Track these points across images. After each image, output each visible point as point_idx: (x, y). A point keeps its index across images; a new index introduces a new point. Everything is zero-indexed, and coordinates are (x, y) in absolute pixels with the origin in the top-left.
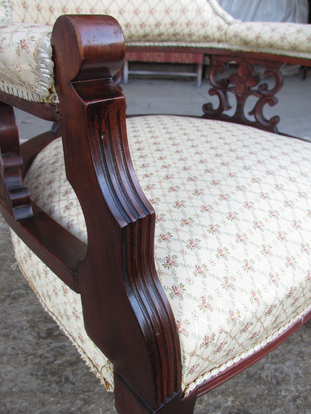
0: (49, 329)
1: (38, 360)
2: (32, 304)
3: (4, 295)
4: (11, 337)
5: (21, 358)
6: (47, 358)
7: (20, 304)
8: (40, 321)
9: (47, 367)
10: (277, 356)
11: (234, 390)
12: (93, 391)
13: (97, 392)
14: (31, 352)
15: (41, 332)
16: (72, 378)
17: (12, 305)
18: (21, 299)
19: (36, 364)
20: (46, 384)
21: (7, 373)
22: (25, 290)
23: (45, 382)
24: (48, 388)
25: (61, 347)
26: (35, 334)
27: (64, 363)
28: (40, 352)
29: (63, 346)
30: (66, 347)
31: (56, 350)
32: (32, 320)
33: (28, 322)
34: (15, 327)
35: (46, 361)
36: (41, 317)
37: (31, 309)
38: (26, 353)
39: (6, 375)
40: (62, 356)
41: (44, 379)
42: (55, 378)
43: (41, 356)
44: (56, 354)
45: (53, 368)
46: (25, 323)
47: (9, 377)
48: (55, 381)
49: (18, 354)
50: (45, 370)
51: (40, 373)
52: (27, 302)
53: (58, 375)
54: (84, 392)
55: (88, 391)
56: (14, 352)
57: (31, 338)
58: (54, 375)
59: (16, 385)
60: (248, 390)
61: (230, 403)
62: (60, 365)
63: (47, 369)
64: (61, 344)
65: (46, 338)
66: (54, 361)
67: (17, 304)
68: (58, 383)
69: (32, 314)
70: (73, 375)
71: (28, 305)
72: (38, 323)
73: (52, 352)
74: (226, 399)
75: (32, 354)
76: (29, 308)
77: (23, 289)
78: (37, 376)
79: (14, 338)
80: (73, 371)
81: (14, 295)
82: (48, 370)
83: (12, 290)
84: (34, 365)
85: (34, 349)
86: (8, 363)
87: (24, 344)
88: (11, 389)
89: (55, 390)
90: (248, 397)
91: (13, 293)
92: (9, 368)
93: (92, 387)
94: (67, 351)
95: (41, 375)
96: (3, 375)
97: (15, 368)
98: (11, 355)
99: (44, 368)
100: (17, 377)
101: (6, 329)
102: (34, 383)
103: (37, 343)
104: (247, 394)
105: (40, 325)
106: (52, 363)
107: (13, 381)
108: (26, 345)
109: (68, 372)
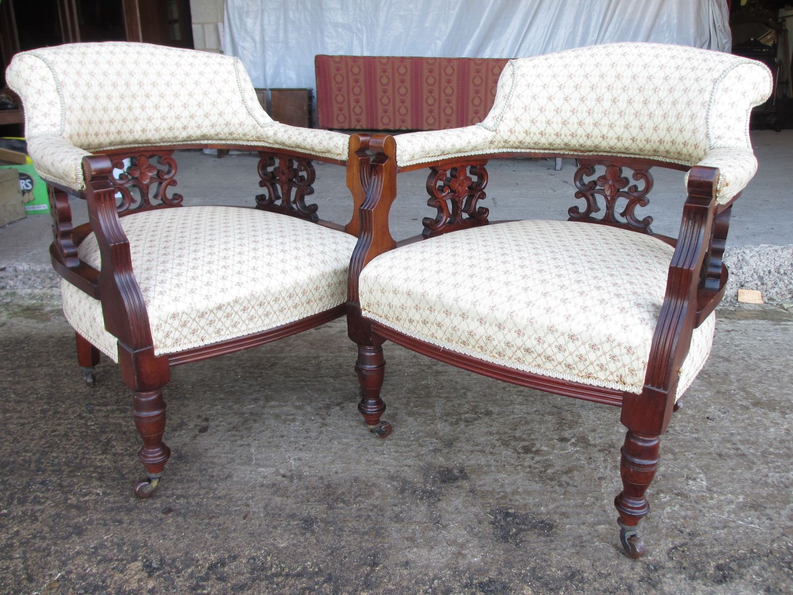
0: (525, 446)
1: (528, 470)
2: (491, 426)
4: (487, 452)
5: (509, 468)
6: (538, 468)
7: (477, 426)
9: (541, 475)
10: (779, 467)
14: (517, 464)
15: (517, 448)
16: (572, 483)
17: (469, 427)
18: (476, 422)
19: (529, 472)
20: (548, 486)
22: (475, 415)
24: (553, 489)
25: (547, 460)
26: (513, 451)
27: (557, 472)
28: (526, 464)
30: (551, 460)
31: (542, 462)
32: (500, 439)
33: (497, 440)
35: (537, 470)
36: (509, 437)
38: (513, 464)
39: (504, 480)
40: (552, 467)
41: (545, 483)
42: (553, 483)
43: (530, 467)
44: (545, 465)
45: (548, 475)
46: (494, 441)
47: (507, 481)
48: (556, 484)
49: (504, 465)
50: (541, 477)
52: (484, 424)
53: (557, 481)
56: (499, 464)
57: (509, 453)
58: (552, 480)
59: (518, 488)
61: (741, 500)
62: (554, 473)
64: (545, 458)
65: (526, 453)
67: (474, 426)
68: (560, 486)
69: (496, 434)
70: (571, 480)
71: (487, 427)
72: (509, 441)
73: (539, 464)
75: (519, 465)
76: (490, 429)
77: (472, 413)
78: (536, 481)
79: (491, 453)
80: (570, 478)
82: (544, 477)
84: (527, 473)
85: (518, 461)
86: (499, 472)
87: (505, 457)
88: (516, 490)
89: (561, 490)
92: (503, 476)
94: (555, 463)
95: (540, 480)
96: (500, 480)
97: (509, 475)
98: (498, 466)
99: (539, 475)
100: (515, 481)
101: (477, 446)
102: (537, 487)
103: (519, 457)
105: (513, 443)
106: (545, 471)
107: (514, 484)
108: (508, 459)
109: (564, 478)
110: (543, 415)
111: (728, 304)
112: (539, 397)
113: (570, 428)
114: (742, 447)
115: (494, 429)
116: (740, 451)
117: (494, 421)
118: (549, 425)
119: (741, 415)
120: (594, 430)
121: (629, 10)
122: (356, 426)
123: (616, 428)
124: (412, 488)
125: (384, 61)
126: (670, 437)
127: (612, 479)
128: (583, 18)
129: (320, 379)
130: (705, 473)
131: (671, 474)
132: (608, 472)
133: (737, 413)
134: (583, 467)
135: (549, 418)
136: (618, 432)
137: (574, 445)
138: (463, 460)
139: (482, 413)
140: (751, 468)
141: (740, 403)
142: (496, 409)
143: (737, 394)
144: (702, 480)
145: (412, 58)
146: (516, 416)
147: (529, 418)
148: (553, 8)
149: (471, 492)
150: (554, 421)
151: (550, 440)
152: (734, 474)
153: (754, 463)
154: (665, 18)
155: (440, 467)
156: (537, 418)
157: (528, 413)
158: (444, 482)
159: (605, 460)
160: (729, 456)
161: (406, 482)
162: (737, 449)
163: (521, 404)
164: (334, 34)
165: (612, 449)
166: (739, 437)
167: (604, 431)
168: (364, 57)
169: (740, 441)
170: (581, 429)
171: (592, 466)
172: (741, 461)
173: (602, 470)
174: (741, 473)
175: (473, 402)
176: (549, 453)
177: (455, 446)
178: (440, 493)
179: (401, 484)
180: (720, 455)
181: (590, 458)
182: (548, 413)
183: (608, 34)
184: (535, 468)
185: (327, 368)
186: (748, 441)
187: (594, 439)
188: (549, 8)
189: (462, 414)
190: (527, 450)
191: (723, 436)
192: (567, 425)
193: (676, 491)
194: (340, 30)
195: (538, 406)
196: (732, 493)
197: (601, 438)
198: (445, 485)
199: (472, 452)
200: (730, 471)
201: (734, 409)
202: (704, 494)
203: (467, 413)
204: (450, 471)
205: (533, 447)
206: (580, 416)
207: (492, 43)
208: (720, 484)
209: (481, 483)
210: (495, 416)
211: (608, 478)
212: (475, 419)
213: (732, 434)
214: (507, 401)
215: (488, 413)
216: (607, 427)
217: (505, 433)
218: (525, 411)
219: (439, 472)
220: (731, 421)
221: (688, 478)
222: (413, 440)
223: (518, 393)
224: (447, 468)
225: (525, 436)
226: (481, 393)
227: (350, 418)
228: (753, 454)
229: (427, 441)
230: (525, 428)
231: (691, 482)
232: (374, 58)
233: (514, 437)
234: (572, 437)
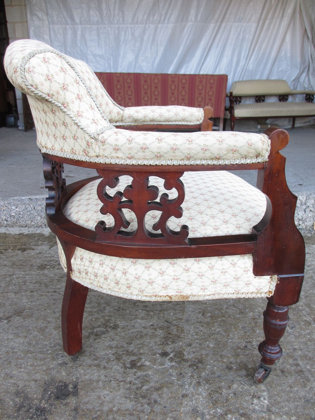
0: (132, 361)
1: (128, 386)
2: (113, 340)
3: (88, 332)
4: (102, 367)
5: (114, 384)
6: (136, 384)
7: (103, 340)
8: (123, 354)
9: (137, 392)
11: (296, 411)
12: (180, 411)
13: (183, 412)
14: (121, 379)
15: (126, 363)
16: (159, 400)
17: (97, 341)
18: (103, 336)
19: (128, 389)
20: (139, 405)
21: (105, 396)
22: (105, 328)
23: (138, 403)
24: (142, 408)
25: (146, 376)
26: (121, 365)
27: (151, 388)
28: (129, 379)
29: (146, 374)
30: (150, 375)
31: (142, 377)
32: (116, 353)
33: (113, 355)
34: (104, 359)
35: (135, 387)
36: (124, 351)
37: (114, 344)
38: (118, 380)
39: (105, 398)
40: (148, 383)
41: (137, 401)
42: (145, 401)
43: (130, 383)
44: (143, 381)
45: (142, 392)
46: (110, 355)
47: (107, 399)
48: (146, 403)
49: (111, 381)
50: (136, 394)
51: (132, 396)
52: (109, 338)
53: (148, 398)
54: (171, 411)
55: (175, 411)
56: (107, 379)
57: (119, 368)
58: (144, 398)
59: (114, 406)
60: (307, 412)
62: (147, 390)
63: (137, 393)
64: (145, 373)
65: (131, 368)
66: (142, 386)
67: (101, 340)
68: (149, 404)
69: (115, 348)
70: (160, 398)
71: (110, 341)
72: (122, 355)
73: (138, 379)
74: (290, 418)
75: (122, 381)
76: (111, 343)
77: (103, 327)
78: (130, 398)
79: (104, 368)
80: (159, 395)
81: (96, 332)
82: (139, 394)
83: (94, 328)
84: (126, 389)
85: (123, 377)
86: (104, 388)
87: (114, 373)
88: (112, 408)
89: (148, 409)
90: (308, 417)
91: (95, 331)
92: (106, 392)
93: (178, 407)
94: (151, 379)
95: (134, 398)
96: (102, 397)
97: (111, 392)
98: (105, 381)
99: (135, 392)
100: (114, 399)
101: (96, 360)
102: (129, 405)
103: (124, 372)
104: (307, 415)
105: (124, 358)
106: (141, 388)
107: (111, 402)
108: (116, 374)
109: (155, 396)
110: (155, 329)
111: (307, 232)
112: (157, 312)
113: (173, 342)
114: (301, 363)
115: (114, 343)
116: (299, 368)
117: (117, 335)
118: (157, 340)
119: (304, 331)
120: (190, 345)
121: (263, 48)
122: (12, 339)
123: (208, 342)
124: (29, 405)
125: (118, 75)
126: (247, 352)
127: (193, 396)
128: (236, 53)
129: (5, 294)
130: (269, 391)
131: (241, 392)
132: (192, 389)
133: (301, 329)
134: (172, 383)
135: (159, 332)
136: (208, 346)
137: (171, 360)
138: (80, 374)
139: (110, 327)
140: (305, 386)
141: (305, 318)
142: (121, 323)
143: (304, 310)
144: (264, 399)
145: (134, 74)
146: (135, 330)
147: (144, 331)
148: (220, 46)
149: (75, 410)
150: (162, 335)
151: (154, 355)
152: (291, 392)
153: (308, 380)
154: (283, 53)
155: (60, 382)
156: (150, 331)
157: (145, 328)
158: (58, 398)
159: (192, 376)
160: (290, 373)
161: (27, 398)
162: (297, 365)
163: (142, 318)
164: (94, 60)
165: (200, 365)
166: (300, 352)
167: (198, 346)
168: (107, 73)
169: (300, 356)
170: (181, 344)
171: (179, 382)
172: (299, 377)
173: (187, 387)
174: (297, 391)
175: (108, 316)
176: (150, 368)
177: (79, 360)
178: (50, 411)
179: (22, 400)
180: (283, 371)
181: (181, 374)
182: (160, 327)
183: (251, 61)
184: (135, 384)
185: (14, 285)
186: (306, 356)
187: (189, 354)
188: (217, 46)
189: (95, 328)
190: (133, 365)
191: (288, 351)
192: (171, 340)
193: (241, 411)
194: (97, 58)
195: (154, 321)
196: (287, 414)
197: (194, 352)
198: (56, 402)
199: (90, 366)
200: (288, 389)
201: (299, 324)
202: (264, 414)
203: (100, 327)
204: (66, 386)
205: (139, 362)
206: (183, 331)
207: (185, 66)
208: (279, 403)
209: (86, 400)
210: (119, 330)
211: (190, 395)
212: (104, 333)
213: (295, 349)
214: (133, 315)
215: (115, 327)
216: (201, 342)
217: (122, 347)
218: (143, 325)
219: (57, 388)
220: (296, 336)
221: (254, 396)
222: (49, 354)
223: (144, 308)
224: (65, 383)
225: (135, 351)
226: (116, 308)
227: (11, 331)
228: (309, 371)
229: (60, 354)
230: (138, 342)
231: (255, 401)
232: (112, 73)
233: (127, 351)
234: (172, 352)
